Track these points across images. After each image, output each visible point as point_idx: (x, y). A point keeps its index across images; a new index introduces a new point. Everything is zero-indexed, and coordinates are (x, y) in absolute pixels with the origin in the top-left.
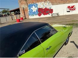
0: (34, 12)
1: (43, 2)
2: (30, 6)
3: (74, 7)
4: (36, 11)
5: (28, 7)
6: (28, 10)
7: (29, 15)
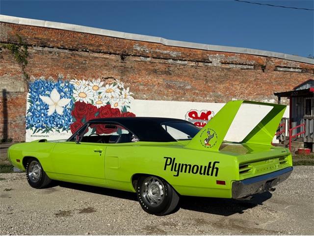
0: (55, 115)
1: (98, 83)
2: (39, 89)
3: (209, 117)
4: (65, 111)
5: (30, 90)
6: (25, 103)
7: (27, 128)
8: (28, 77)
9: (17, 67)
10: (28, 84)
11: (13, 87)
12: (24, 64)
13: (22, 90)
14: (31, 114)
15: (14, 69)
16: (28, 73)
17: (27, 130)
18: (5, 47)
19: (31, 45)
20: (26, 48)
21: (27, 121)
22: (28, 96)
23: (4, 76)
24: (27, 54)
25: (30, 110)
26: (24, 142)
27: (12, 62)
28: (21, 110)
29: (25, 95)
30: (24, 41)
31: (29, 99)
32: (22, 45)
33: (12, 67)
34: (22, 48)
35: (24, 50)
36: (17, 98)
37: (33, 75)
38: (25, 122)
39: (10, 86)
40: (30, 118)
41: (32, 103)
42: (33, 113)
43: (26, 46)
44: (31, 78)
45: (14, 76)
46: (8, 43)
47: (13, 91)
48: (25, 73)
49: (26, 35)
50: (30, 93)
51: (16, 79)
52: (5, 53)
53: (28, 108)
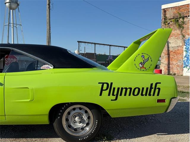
5: (185, 44)
6: (183, 52)
7: (184, 67)
8: (184, 36)
9: (178, 31)
10: (184, 41)
11: (176, 44)
12: (182, 29)
13: (181, 45)
14: (186, 59)
15: (176, 33)
16: (184, 34)
17: (184, 69)
18: (171, 22)
19: (186, 16)
20: (184, 19)
21: (184, 63)
22: (184, 48)
23: (171, 38)
24: (183, 23)
25: (185, 57)
26: (182, 75)
27: (175, 29)
28: (181, 56)
29: (183, 48)
30: (182, 15)
31: (185, 49)
32: (181, 18)
33: (175, 32)
34: (181, 19)
35: (182, 20)
36: (178, 50)
37: (188, 34)
38: (183, 64)
39: (174, 43)
40: (185, 61)
41: (187, 52)
42: (187, 58)
43: (183, 18)
44: (186, 37)
45: (176, 37)
46: (173, 19)
47: (176, 46)
48: (182, 34)
49: (183, 11)
50: (185, 46)
51: (177, 38)
52: (172, 25)
53: (184, 55)
